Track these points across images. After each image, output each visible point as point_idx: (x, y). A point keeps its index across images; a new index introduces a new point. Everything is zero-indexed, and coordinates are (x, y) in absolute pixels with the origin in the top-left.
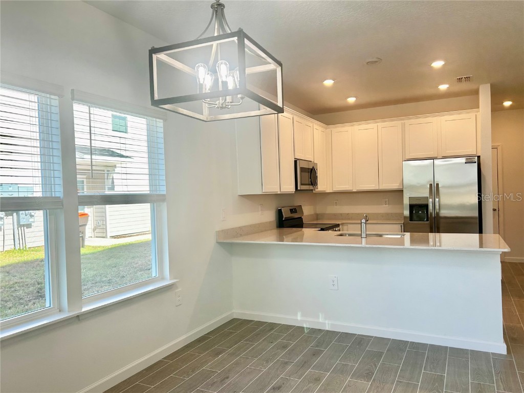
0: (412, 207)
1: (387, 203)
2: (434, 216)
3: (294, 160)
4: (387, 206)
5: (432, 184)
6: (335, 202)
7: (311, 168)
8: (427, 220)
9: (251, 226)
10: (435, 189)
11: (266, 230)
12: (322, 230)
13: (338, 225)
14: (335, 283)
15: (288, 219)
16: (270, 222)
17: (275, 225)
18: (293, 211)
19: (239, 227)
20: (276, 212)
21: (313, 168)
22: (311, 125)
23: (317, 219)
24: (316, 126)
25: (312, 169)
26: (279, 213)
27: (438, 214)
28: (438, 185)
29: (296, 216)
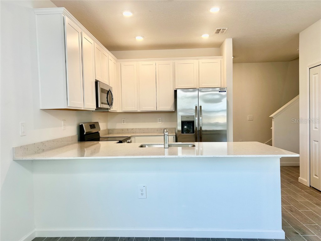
0: (183, 123)
1: (161, 120)
2: (198, 129)
3: (95, 81)
4: (161, 123)
5: (197, 107)
6: (123, 120)
7: (108, 90)
8: (193, 132)
9: (53, 141)
10: (199, 110)
11: (68, 145)
12: (120, 142)
13: (129, 138)
14: (144, 192)
15: (88, 134)
16: (72, 137)
17: (76, 139)
18: (93, 126)
19: (42, 143)
20: (78, 127)
21: (110, 90)
22: (107, 54)
23: (109, 134)
24: (110, 57)
25: (108, 92)
26: (81, 128)
27: (201, 128)
28: (201, 107)
29: (94, 131)
